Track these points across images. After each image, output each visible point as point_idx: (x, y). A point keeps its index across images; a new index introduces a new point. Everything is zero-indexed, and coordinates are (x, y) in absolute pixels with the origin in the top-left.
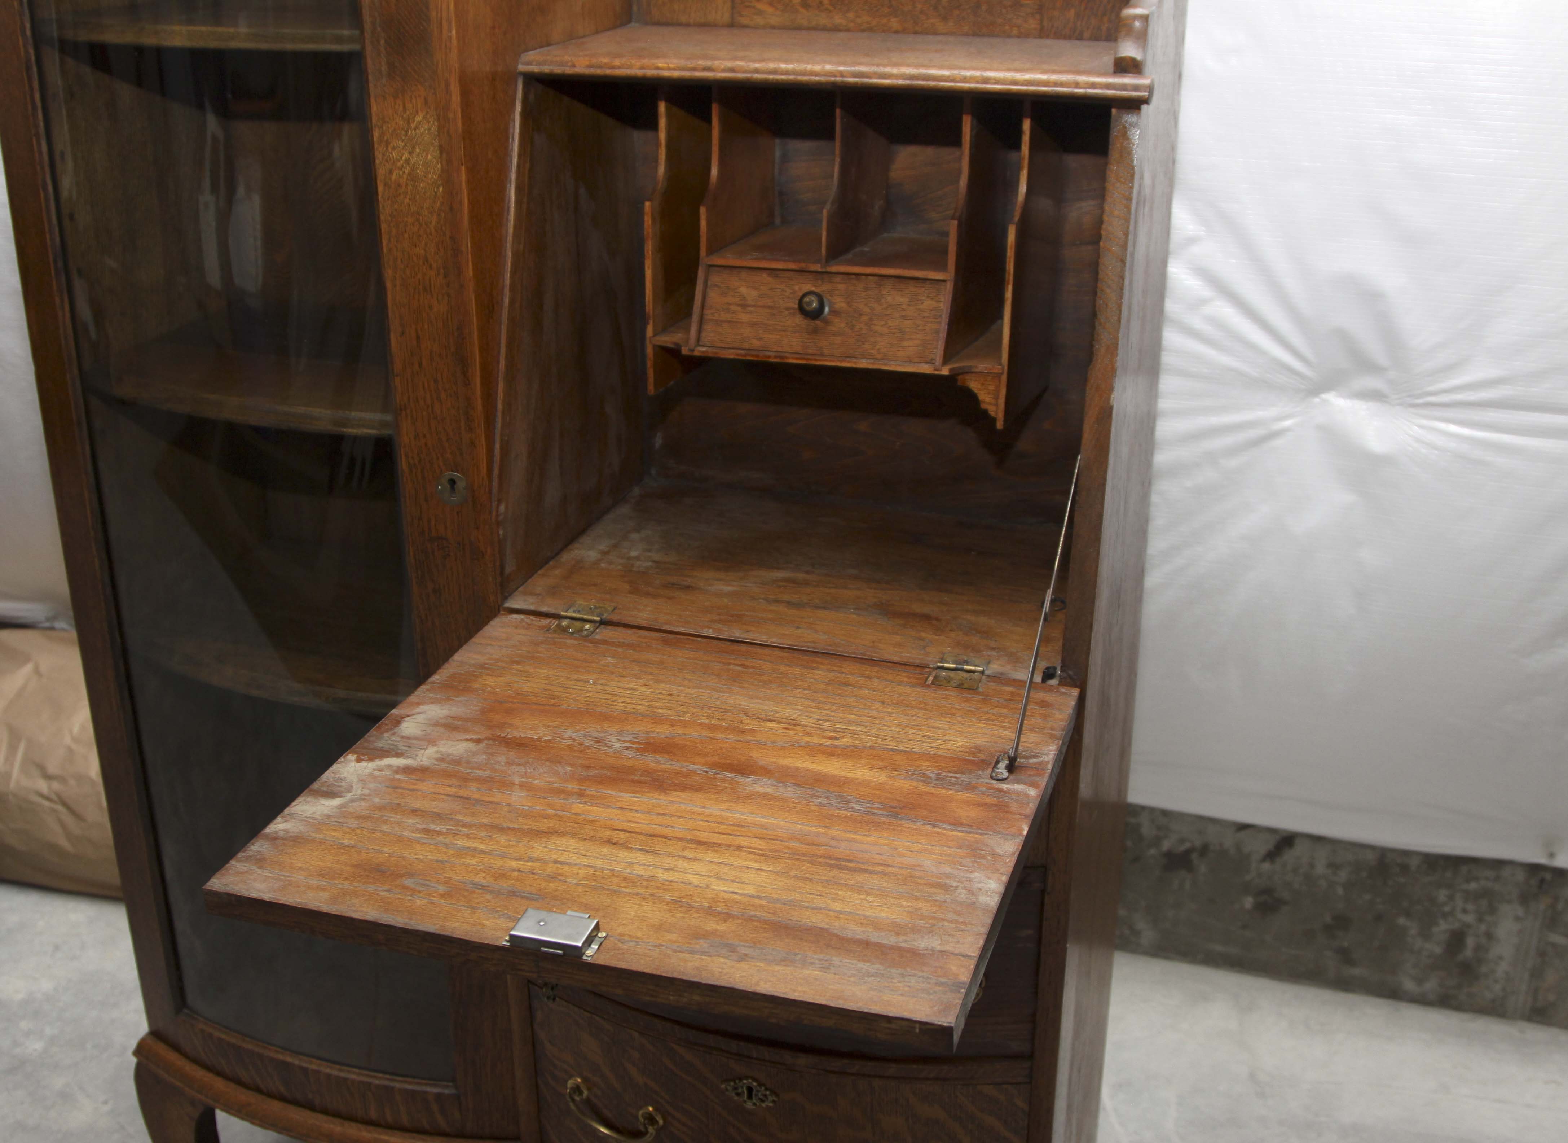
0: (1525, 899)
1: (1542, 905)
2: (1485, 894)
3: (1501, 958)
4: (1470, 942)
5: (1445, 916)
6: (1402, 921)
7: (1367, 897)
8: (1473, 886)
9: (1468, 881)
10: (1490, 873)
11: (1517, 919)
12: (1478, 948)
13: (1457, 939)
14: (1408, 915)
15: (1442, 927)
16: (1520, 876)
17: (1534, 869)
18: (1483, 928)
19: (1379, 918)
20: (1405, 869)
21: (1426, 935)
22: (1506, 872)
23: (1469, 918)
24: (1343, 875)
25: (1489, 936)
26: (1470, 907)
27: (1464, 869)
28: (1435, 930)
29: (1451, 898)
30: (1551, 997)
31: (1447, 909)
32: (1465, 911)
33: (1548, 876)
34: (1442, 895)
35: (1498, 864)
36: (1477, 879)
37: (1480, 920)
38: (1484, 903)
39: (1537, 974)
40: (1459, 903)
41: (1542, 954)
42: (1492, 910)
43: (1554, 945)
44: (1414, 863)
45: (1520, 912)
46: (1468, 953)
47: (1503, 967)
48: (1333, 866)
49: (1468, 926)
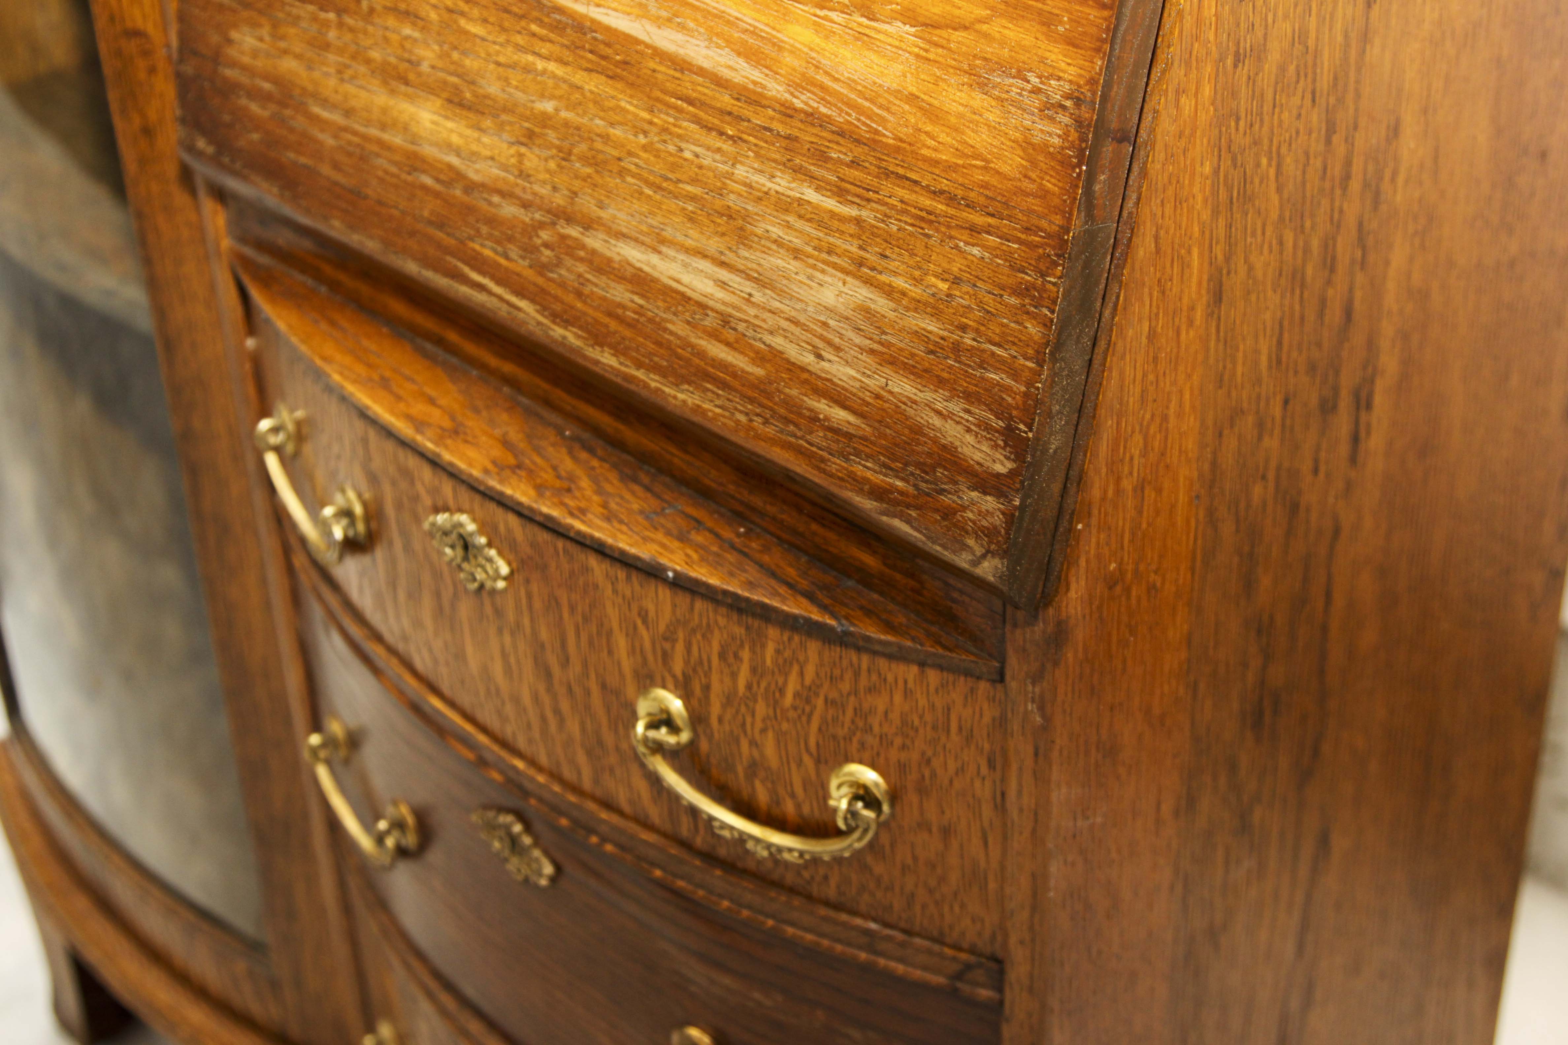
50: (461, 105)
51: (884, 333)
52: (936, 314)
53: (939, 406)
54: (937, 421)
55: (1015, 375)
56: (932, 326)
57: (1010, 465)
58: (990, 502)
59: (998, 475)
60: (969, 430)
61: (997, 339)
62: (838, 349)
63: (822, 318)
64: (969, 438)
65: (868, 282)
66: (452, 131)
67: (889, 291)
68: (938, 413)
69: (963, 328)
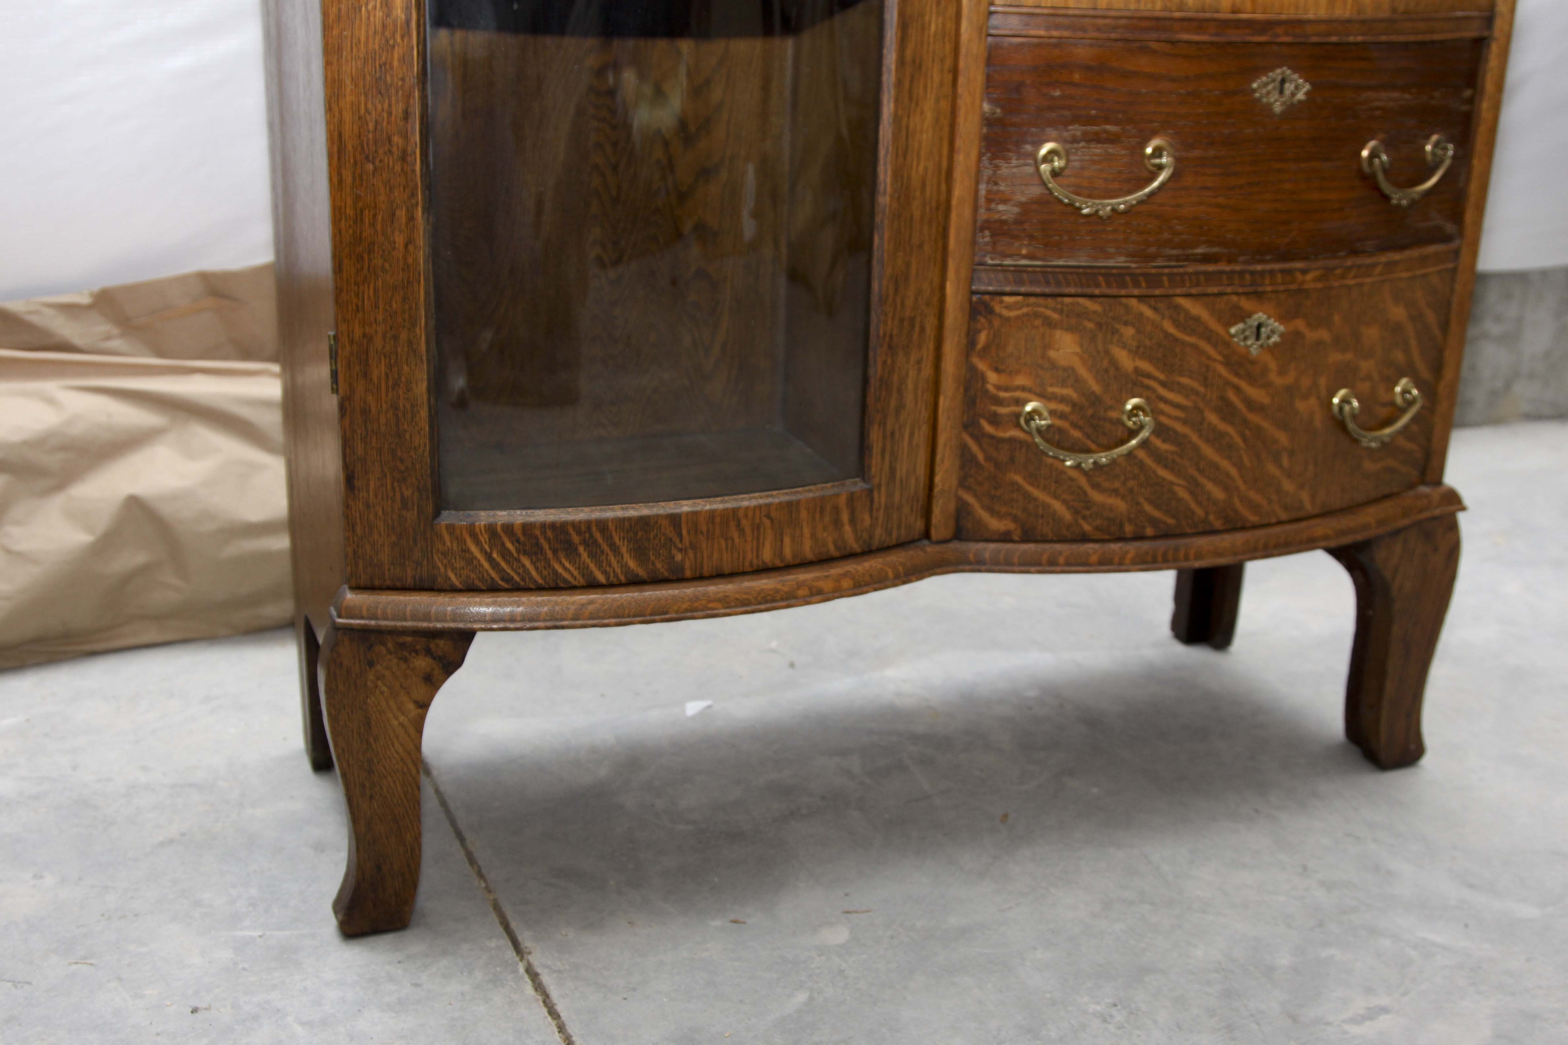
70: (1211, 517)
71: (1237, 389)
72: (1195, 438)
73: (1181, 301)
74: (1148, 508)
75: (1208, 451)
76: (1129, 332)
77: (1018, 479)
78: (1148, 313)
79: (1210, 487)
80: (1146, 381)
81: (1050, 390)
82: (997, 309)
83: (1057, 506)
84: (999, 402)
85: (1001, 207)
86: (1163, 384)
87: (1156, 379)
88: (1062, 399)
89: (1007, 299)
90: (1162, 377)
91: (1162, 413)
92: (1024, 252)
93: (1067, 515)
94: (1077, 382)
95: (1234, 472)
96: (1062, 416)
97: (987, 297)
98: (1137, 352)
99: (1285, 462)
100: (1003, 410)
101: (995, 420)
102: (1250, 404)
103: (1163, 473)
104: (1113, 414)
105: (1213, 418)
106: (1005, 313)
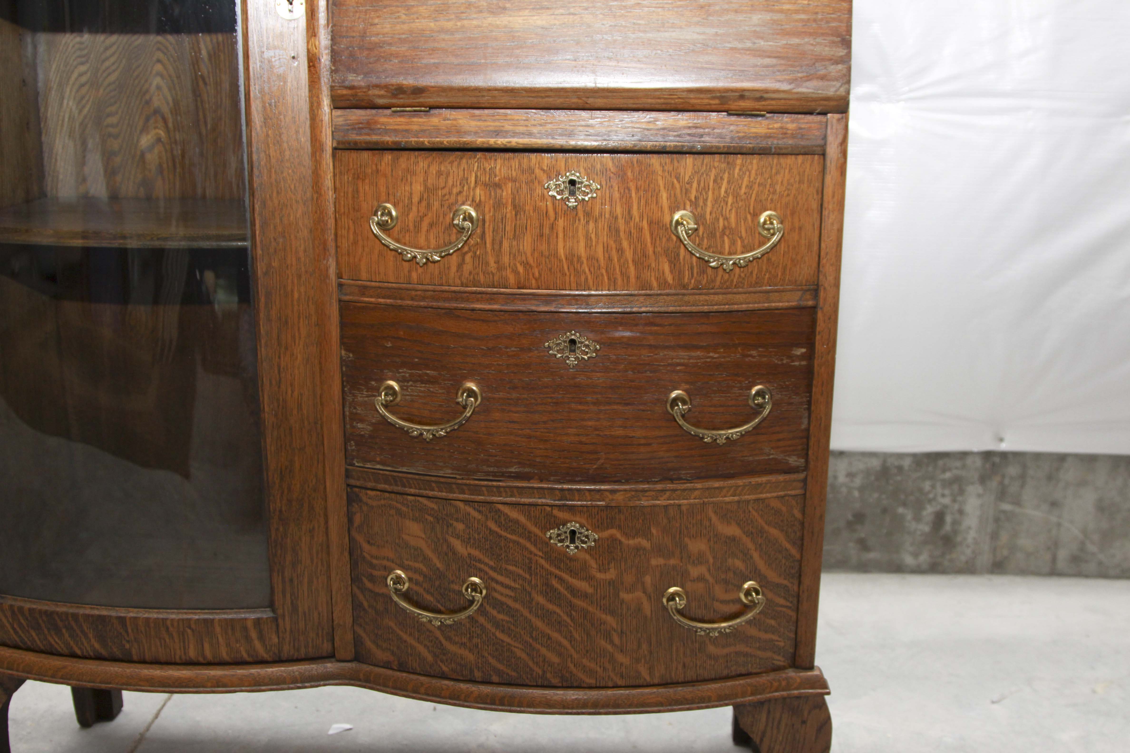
0: (983, 480)
1: (994, 484)
2: (957, 480)
3: (969, 528)
4: (948, 519)
5: (930, 501)
6: (901, 510)
7: (876, 495)
8: (948, 475)
9: (944, 471)
10: (958, 464)
11: (979, 496)
12: (955, 523)
13: (939, 518)
14: (904, 505)
15: (929, 510)
16: (978, 462)
17: (987, 455)
18: (956, 506)
19: (885, 511)
20: (900, 469)
21: (918, 518)
22: (969, 461)
23: (946, 501)
24: (858, 481)
25: (961, 512)
26: (947, 492)
27: (941, 463)
28: (924, 513)
29: (933, 487)
30: (1005, 552)
31: (931, 496)
32: (943, 496)
33: (997, 460)
34: (927, 485)
35: (964, 455)
36: (950, 469)
37: (954, 501)
38: (955, 487)
39: (994, 536)
40: (939, 490)
41: (997, 520)
42: (962, 491)
43: (1004, 512)
44: (907, 463)
45: (980, 489)
46: (948, 527)
47: (972, 535)
48: (851, 475)
49: (946, 507)
50: (542, 8)
51: (782, 25)
52: (804, 12)
53: (812, 42)
54: (812, 48)
55: (841, 21)
56: (803, 16)
57: (845, 51)
58: (840, 67)
59: (841, 57)
60: (826, 46)
61: (831, 12)
62: (762, 38)
63: (753, 29)
64: (827, 49)
65: (772, 11)
66: (537, 19)
67: (781, 11)
68: (812, 45)
69: (817, 13)
70: (548, 675)
71: (561, 580)
72: (526, 613)
73: (500, 507)
74: (493, 662)
75: (539, 623)
76: (460, 526)
77: (392, 624)
78: (474, 514)
79: (544, 651)
80: (478, 565)
81: (406, 562)
82: (364, 499)
83: (421, 648)
84: (373, 566)
85: (360, 425)
86: (491, 568)
87: (486, 564)
88: (416, 571)
89: (369, 492)
90: (491, 563)
91: (495, 591)
92: (378, 459)
93: (430, 658)
94: (426, 560)
95: (565, 643)
96: (417, 583)
97: (357, 490)
98: (466, 542)
99: (616, 640)
100: (376, 573)
101: (372, 578)
102: (573, 591)
103: (500, 635)
104: (456, 587)
105: (541, 599)
106: (370, 502)
